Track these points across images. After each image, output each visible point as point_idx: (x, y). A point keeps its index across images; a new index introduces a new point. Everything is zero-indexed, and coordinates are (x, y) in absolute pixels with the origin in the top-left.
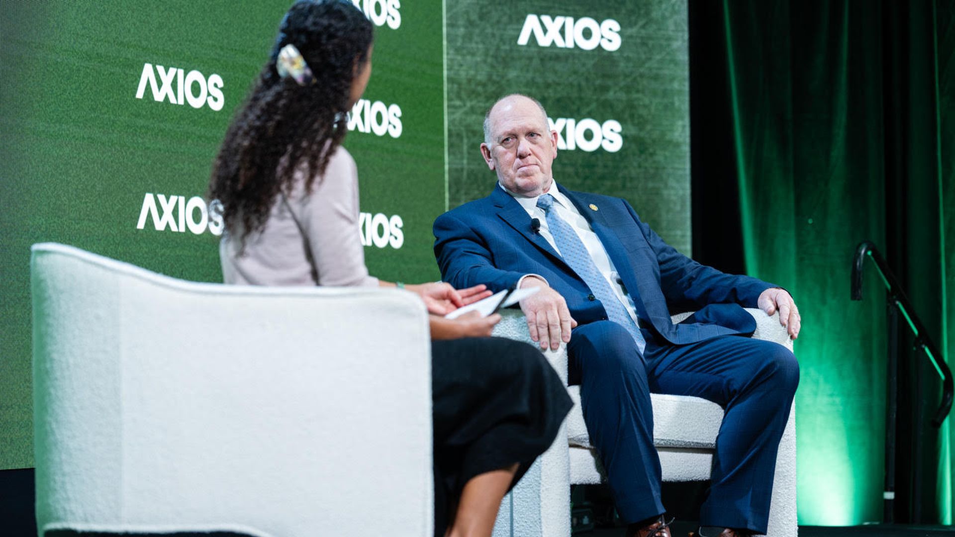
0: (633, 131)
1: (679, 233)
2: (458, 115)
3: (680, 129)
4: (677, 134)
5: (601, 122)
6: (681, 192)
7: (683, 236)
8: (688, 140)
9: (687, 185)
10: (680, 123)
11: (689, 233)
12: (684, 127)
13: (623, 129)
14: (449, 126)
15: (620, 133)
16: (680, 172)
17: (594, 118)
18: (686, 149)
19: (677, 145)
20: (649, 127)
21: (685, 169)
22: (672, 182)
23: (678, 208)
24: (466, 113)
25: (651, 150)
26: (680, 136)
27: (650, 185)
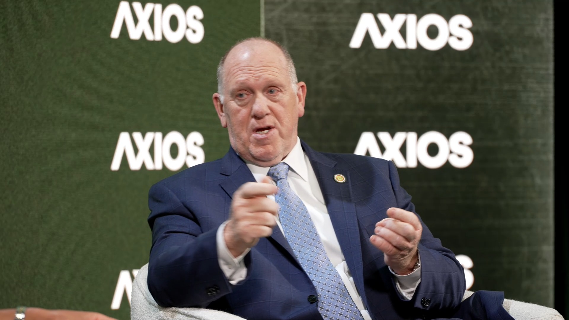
0: (486, 26)
1: (539, 141)
2: (276, 13)
3: (542, 23)
4: (538, 29)
5: (448, 18)
6: (542, 95)
7: (544, 145)
8: (551, 35)
9: (551, 87)
10: (542, 16)
11: (551, 142)
12: (547, 20)
13: (474, 23)
14: (266, 25)
15: (470, 29)
16: (542, 72)
17: (439, 13)
18: (549, 46)
19: (539, 42)
20: (504, 22)
21: (547, 69)
22: (532, 84)
23: (539, 112)
24: (287, 10)
25: (507, 48)
26: (542, 31)
27: (506, 87)
